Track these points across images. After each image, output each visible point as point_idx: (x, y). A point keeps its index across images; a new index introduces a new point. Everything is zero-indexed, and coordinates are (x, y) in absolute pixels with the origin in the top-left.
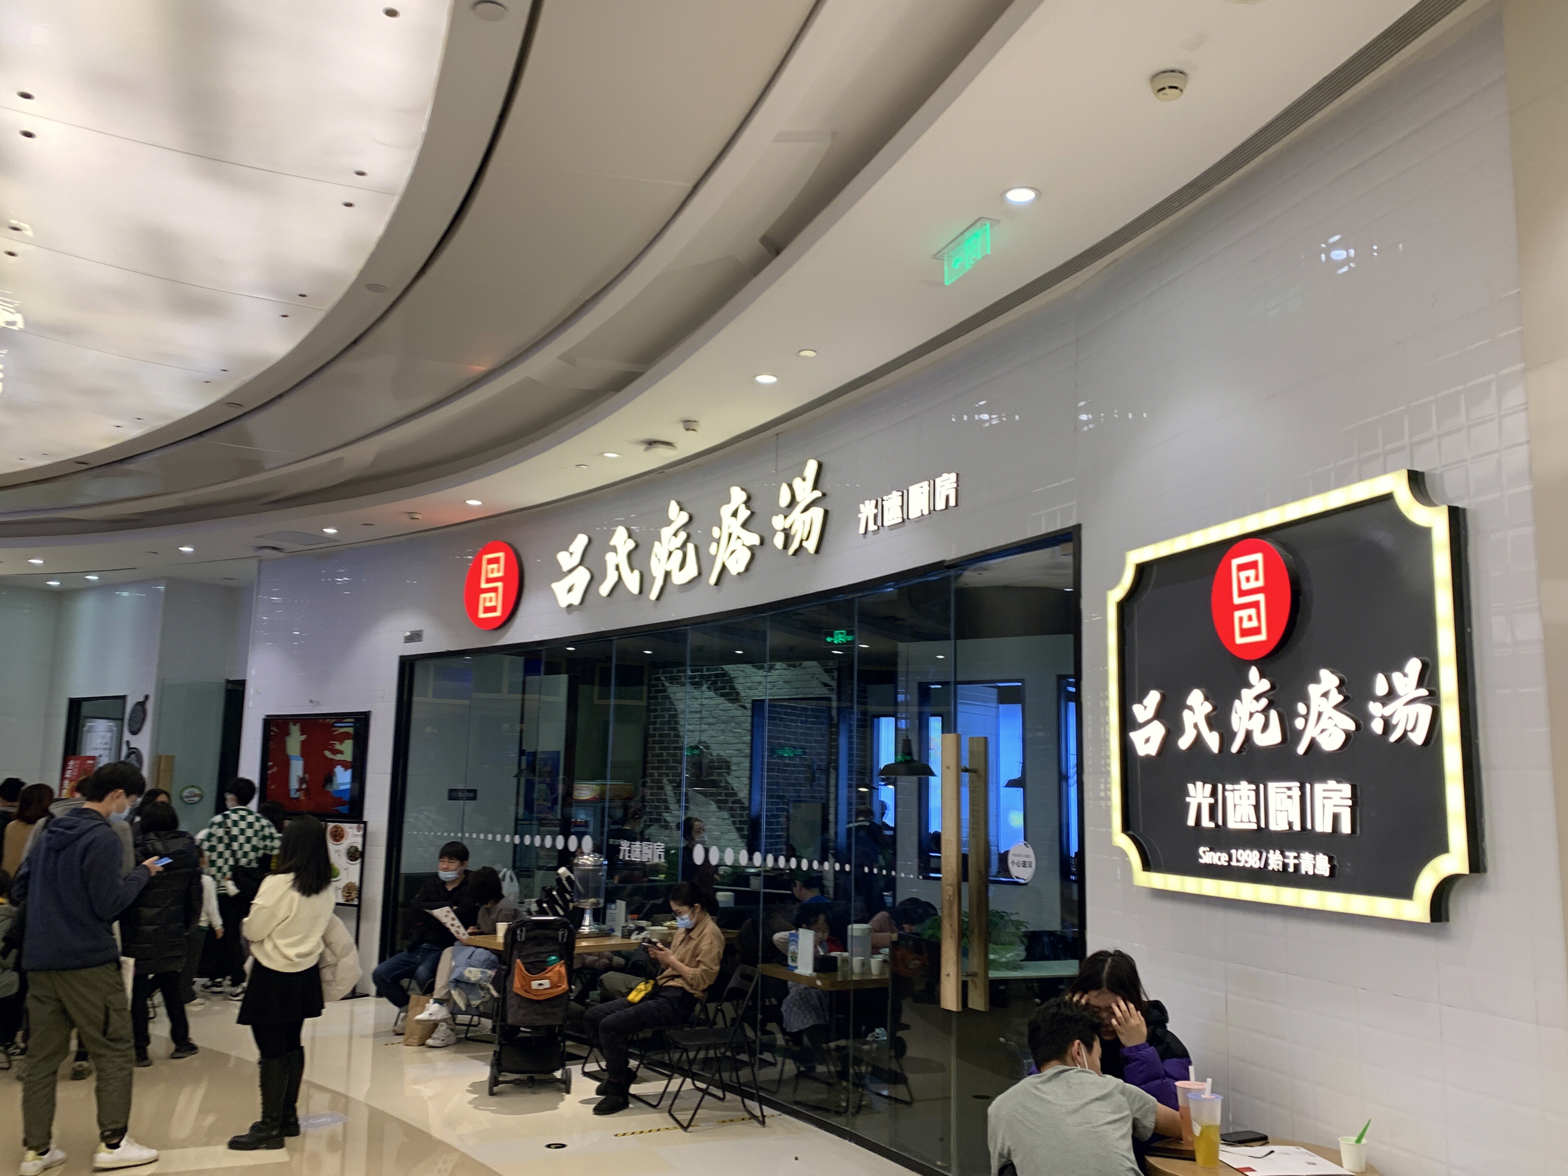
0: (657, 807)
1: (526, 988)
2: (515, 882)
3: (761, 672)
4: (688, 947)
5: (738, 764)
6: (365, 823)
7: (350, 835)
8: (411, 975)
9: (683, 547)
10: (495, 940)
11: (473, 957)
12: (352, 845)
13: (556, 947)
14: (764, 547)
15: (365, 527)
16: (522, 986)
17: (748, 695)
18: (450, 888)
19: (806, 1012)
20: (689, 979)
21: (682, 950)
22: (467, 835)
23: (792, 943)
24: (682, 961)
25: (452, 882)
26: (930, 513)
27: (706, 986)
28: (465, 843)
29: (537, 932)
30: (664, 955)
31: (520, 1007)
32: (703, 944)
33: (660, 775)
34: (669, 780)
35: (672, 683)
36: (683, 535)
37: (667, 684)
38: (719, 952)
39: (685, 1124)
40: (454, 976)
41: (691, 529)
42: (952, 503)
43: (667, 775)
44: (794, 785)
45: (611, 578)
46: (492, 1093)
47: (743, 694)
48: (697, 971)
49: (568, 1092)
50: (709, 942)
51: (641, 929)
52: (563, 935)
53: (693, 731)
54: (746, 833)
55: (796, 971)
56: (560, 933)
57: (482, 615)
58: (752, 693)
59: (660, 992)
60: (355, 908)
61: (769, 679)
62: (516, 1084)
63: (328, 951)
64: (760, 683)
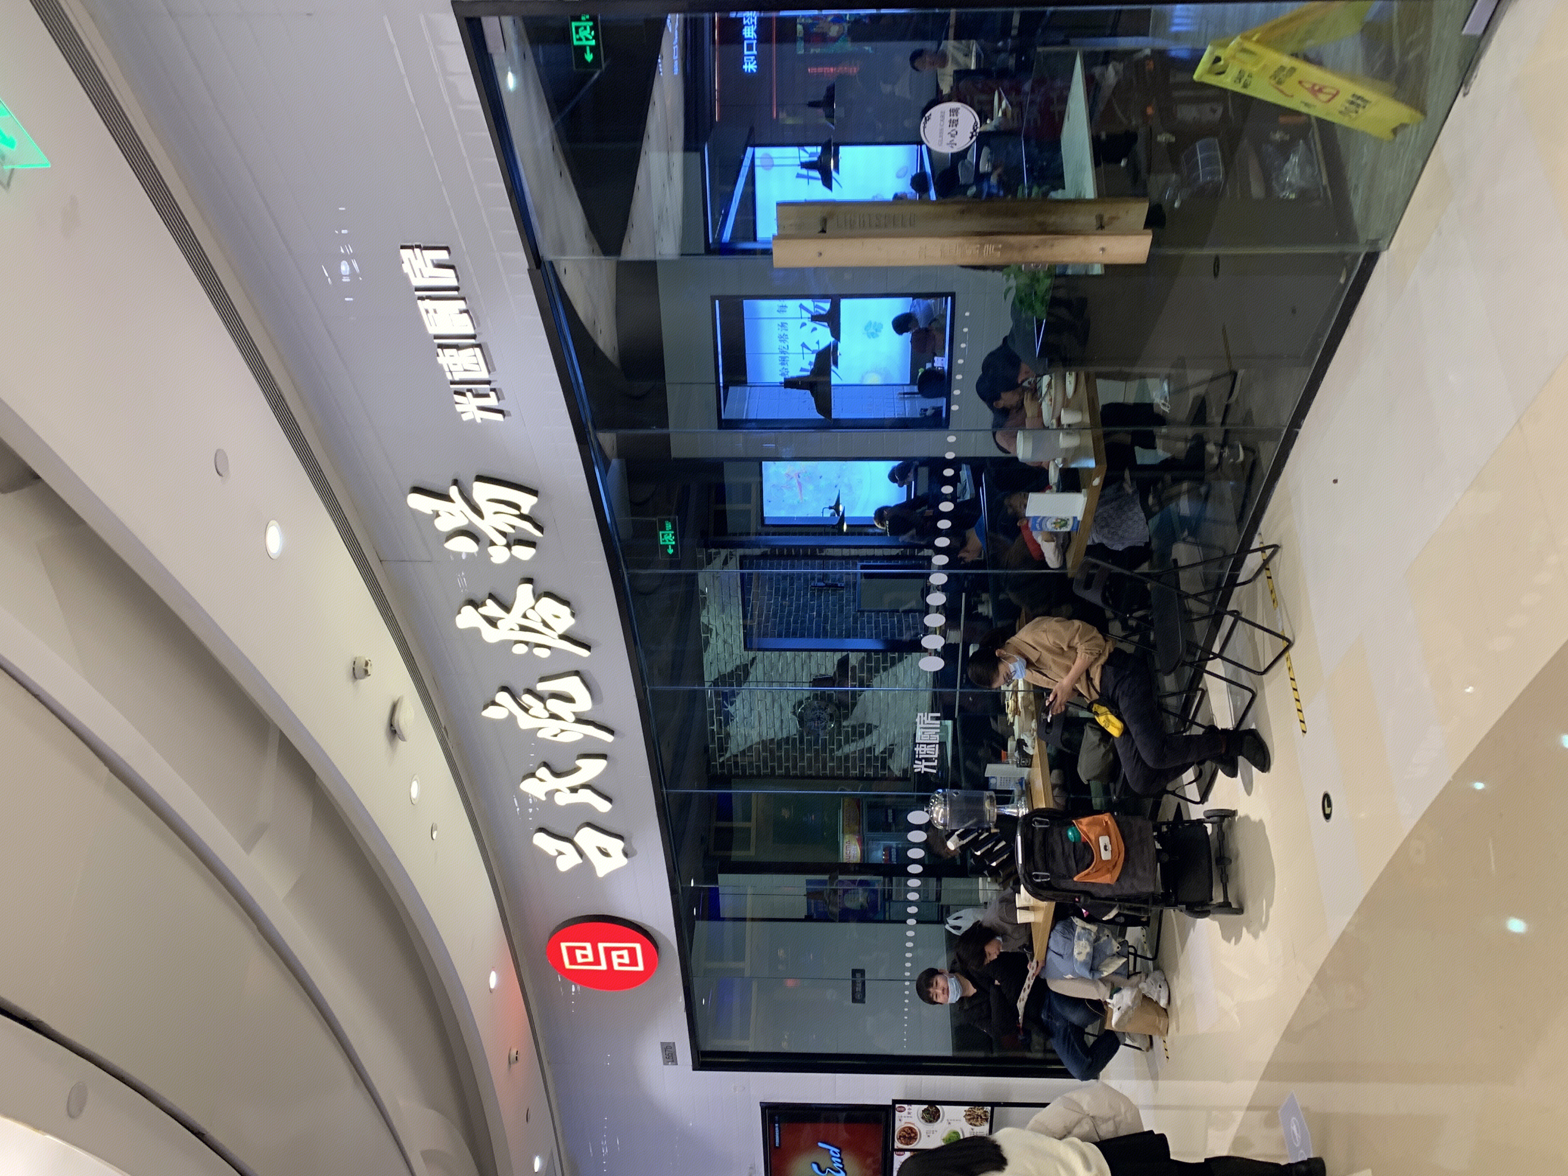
0: (869, 759)
1: (1110, 867)
2: (961, 913)
3: (712, 641)
4: (1051, 663)
5: (818, 666)
6: (895, 1102)
7: (909, 1120)
8: (1079, 1031)
9: (541, 698)
10: (1039, 924)
11: (1061, 952)
12: (920, 1117)
13: (1056, 830)
14: (535, 578)
15: (530, 1120)
16: (1109, 871)
17: (739, 655)
18: (972, 991)
19: (1124, 517)
20: (1092, 658)
21: (1054, 671)
22: (907, 974)
23: (1043, 526)
24: (1068, 669)
25: (964, 989)
26: (463, 299)
27: (1100, 636)
28: (916, 977)
29: (1038, 857)
30: (1062, 692)
31: (1135, 875)
32: (1047, 643)
33: (832, 760)
34: (838, 749)
35: (726, 749)
36: (527, 699)
37: (728, 755)
38: (1057, 621)
39: (1286, 644)
40: (1087, 974)
41: (518, 687)
42: (443, 255)
43: (832, 751)
44: (841, 608)
45: (586, 796)
46: (1240, 911)
47: (738, 662)
48: (1081, 648)
49: (1233, 813)
50: (1044, 635)
51: (1021, 743)
52: (1040, 823)
53: (782, 721)
54: (896, 655)
55: (1080, 518)
56: (1037, 826)
57: (641, 968)
58: (736, 651)
59: (1108, 697)
60: (996, 1109)
61: (720, 631)
62: (1227, 880)
63: (1076, 1131)
64: (725, 642)
